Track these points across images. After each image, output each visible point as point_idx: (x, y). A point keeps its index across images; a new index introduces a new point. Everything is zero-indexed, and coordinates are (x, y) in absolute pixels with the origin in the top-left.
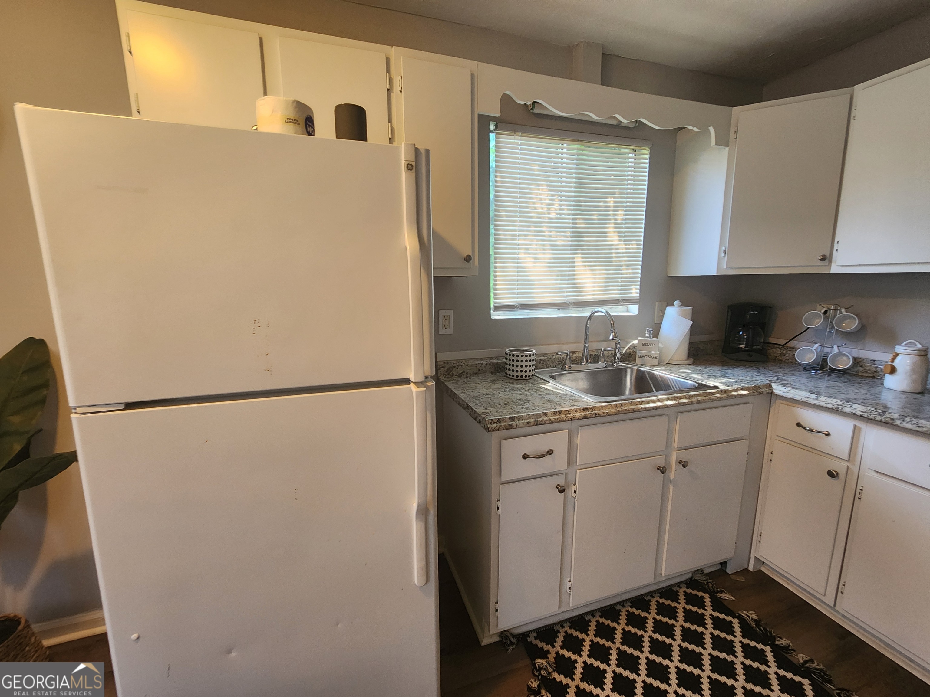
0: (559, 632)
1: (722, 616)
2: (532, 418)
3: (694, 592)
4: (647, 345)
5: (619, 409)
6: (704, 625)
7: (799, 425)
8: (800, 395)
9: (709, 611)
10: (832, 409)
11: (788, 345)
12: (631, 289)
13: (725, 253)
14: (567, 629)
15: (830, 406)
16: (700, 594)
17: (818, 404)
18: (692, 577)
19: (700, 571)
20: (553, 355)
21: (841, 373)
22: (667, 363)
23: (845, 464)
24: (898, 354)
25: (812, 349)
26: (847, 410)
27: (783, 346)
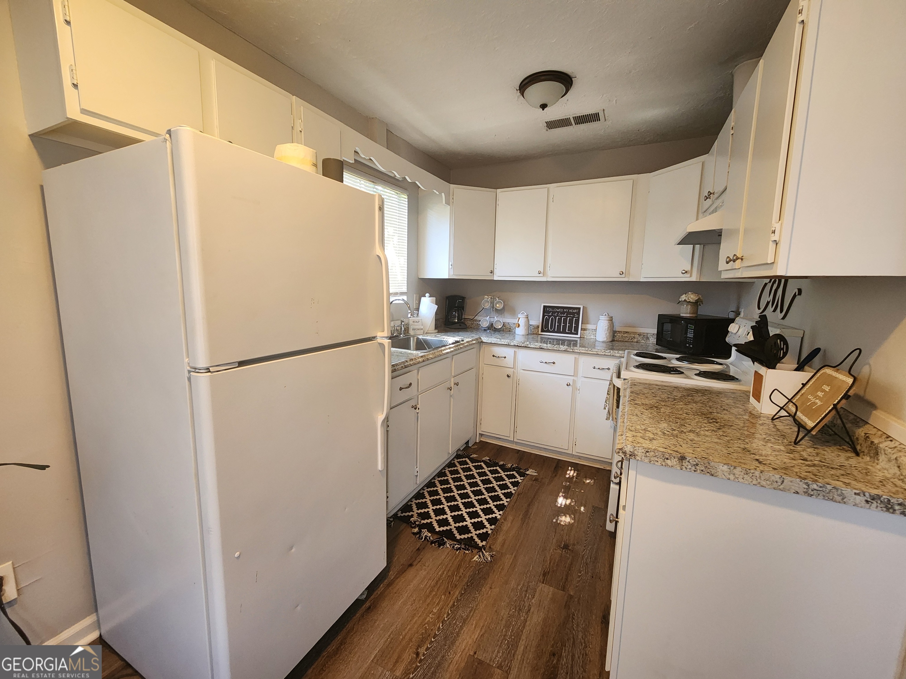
0: (411, 504)
1: (476, 464)
3: (461, 460)
4: (415, 322)
6: (472, 471)
7: (494, 356)
8: (493, 340)
9: (471, 465)
10: (506, 345)
11: (475, 319)
12: (402, 286)
13: (452, 266)
14: (415, 501)
15: (506, 343)
16: (464, 459)
17: (501, 344)
18: (457, 454)
19: (459, 450)
22: (426, 333)
23: (513, 370)
24: (519, 318)
25: (487, 319)
26: (512, 344)
27: (472, 319)
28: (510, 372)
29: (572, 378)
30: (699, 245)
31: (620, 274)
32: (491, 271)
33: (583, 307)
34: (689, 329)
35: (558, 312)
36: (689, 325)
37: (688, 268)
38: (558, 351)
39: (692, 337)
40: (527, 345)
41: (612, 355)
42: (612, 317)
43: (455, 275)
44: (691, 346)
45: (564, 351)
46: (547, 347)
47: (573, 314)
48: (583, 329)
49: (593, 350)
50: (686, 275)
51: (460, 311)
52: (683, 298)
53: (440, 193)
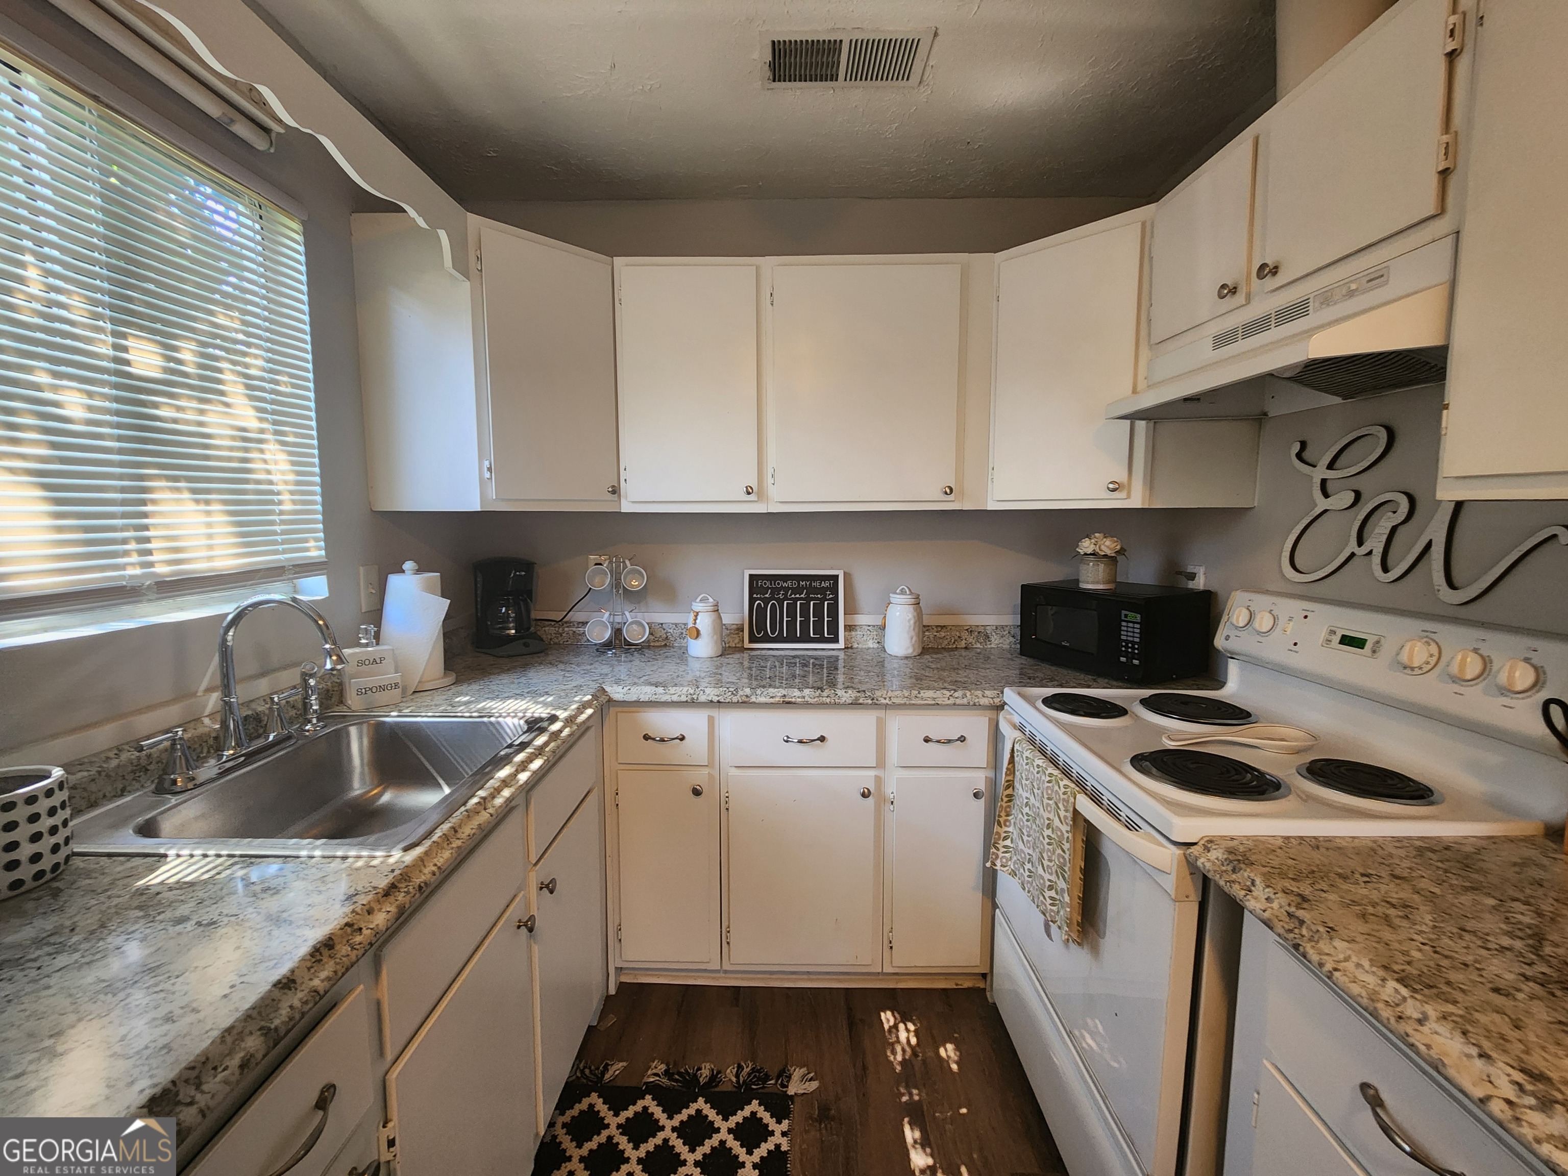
1: (631, 1110)
2: (251, 1033)
3: (576, 1110)
4: (367, 662)
5: (456, 843)
7: (646, 737)
8: (645, 692)
9: (612, 1124)
10: (687, 702)
11: (569, 619)
12: (306, 540)
13: (491, 473)
15: (684, 698)
16: (585, 1103)
17: (670, 700)
20: (108, 759)
21: (641, 648)
22: (414, 692)
23: (706, 771)
24: (697, 613)
25: (604, 620)
26: (703, 698)
27: (557, 622)
28: (699, 778)
29: (872, 773)
30: (1143, 423)
31: (946, 493)
32: (613, 486)
33: (845, 573)
34: (1125, 621)
35: (786, 589)
36: (1124, 612)
37: (1121, 475)
38: (836, 706)
39: (1137, 640)
40: (747, 696)
41: (971, 703)
42: (918, 597)
43: (503, 500)
44: (1136, 662)
45: (852, 704)
46: (804, 697)
47: (823, 591)
48: (849, 628)
49: (922, 694)
50: (1116, 495)
51: (522, 603)
52: (1087, 546)
53: (434, 225)
